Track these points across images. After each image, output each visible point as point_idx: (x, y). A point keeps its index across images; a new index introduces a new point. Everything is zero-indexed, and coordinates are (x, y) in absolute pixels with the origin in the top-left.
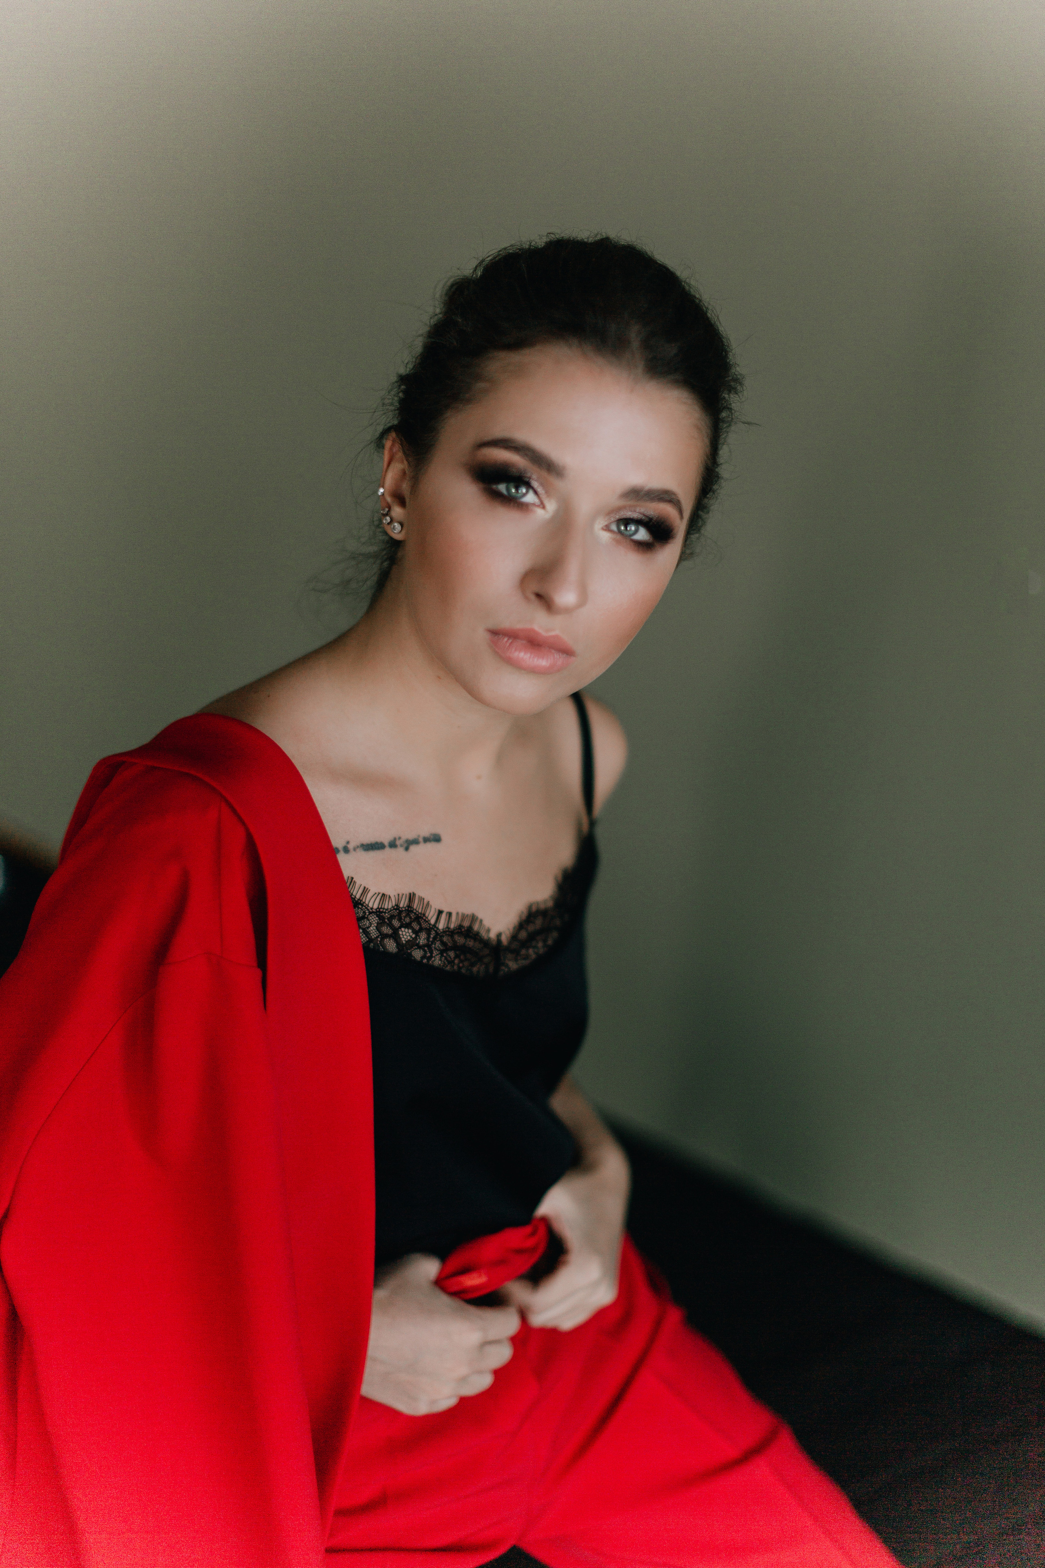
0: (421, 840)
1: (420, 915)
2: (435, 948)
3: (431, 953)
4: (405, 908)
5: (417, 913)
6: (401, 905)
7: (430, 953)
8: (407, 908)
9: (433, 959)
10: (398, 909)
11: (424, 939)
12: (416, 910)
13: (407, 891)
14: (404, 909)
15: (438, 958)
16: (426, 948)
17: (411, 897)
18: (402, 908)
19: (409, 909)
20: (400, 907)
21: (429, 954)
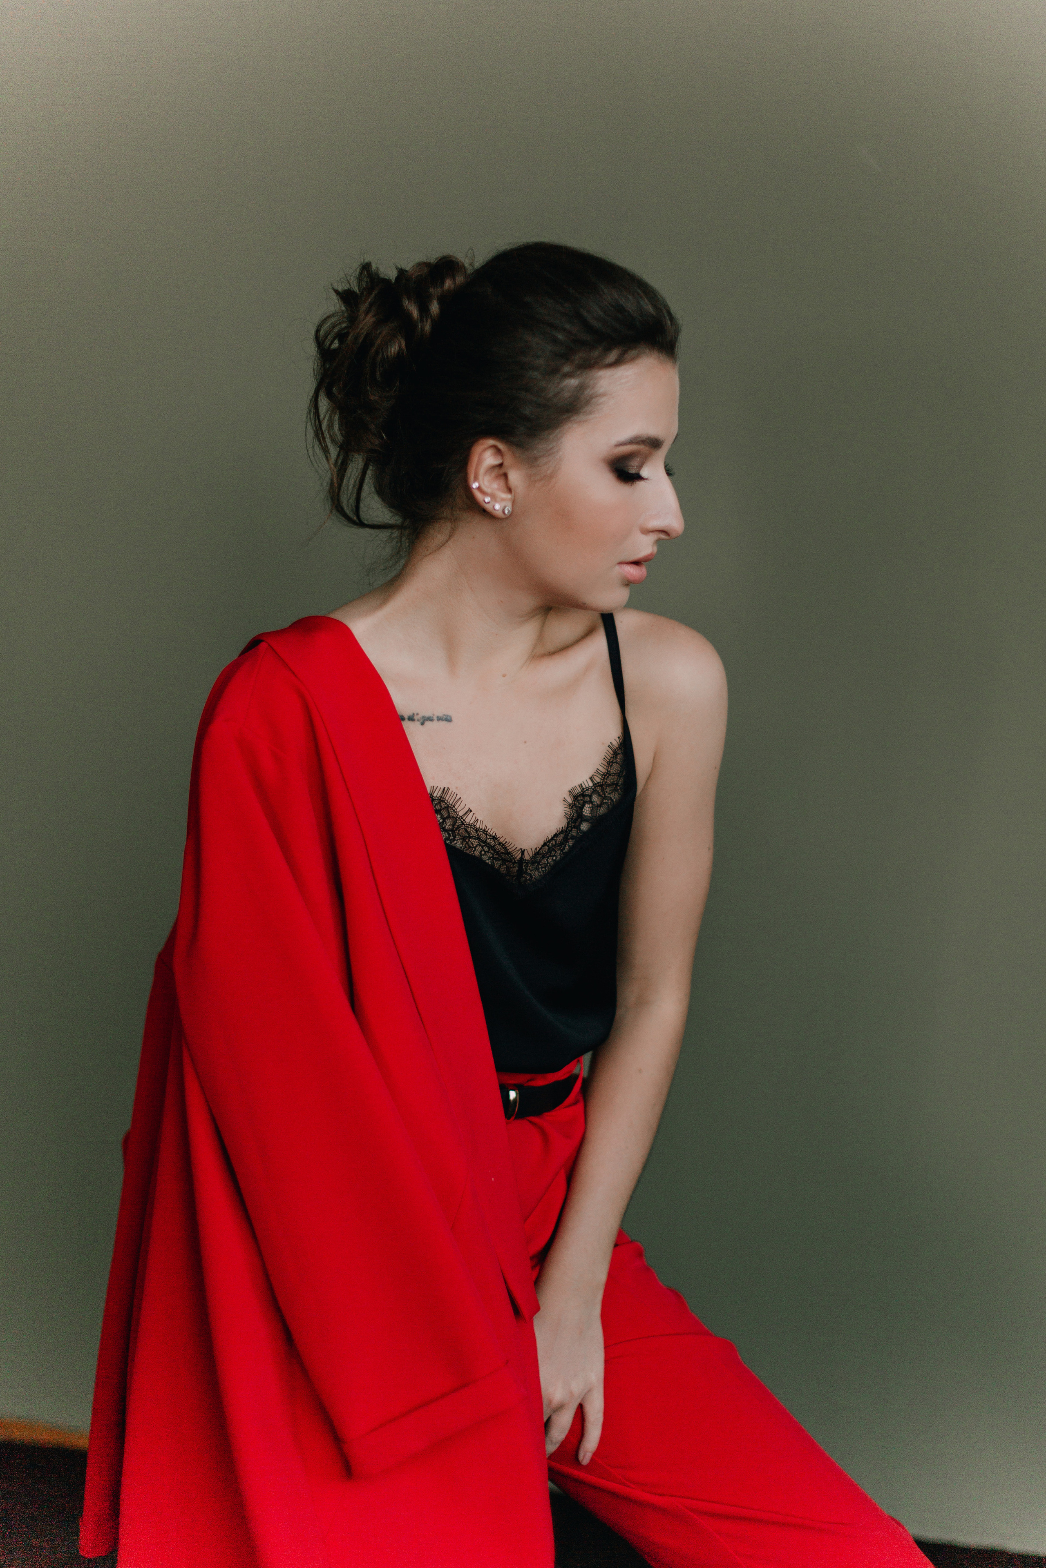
0: (435, 718)
1: (450, 806)
2: (458, 834)
3: (455, 837)
4: (438, 797)
5: (448, 804)
6: (435, 795)
7: (453, 836)
8: (439, 798)
9: (455, 842)
10: (432, 798)
11: (450, 825)
12: (447, 801)
13: (442, 785)
14: (436, 798)
15: (459, 842)
16: (450, 832)
17: (445, 791)
18: (435, 797)
19: (441, 800)
20: (433, 796)
21: (452, 838)
